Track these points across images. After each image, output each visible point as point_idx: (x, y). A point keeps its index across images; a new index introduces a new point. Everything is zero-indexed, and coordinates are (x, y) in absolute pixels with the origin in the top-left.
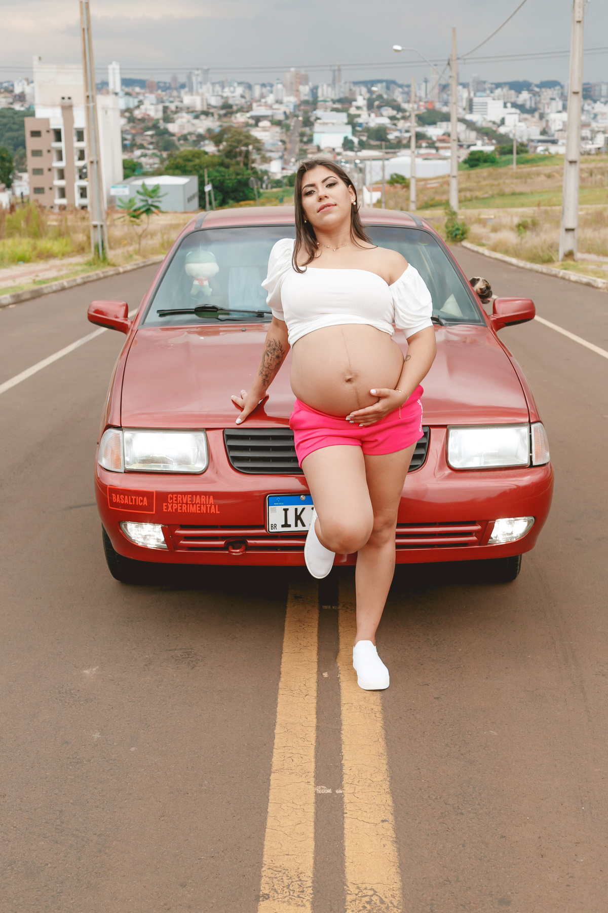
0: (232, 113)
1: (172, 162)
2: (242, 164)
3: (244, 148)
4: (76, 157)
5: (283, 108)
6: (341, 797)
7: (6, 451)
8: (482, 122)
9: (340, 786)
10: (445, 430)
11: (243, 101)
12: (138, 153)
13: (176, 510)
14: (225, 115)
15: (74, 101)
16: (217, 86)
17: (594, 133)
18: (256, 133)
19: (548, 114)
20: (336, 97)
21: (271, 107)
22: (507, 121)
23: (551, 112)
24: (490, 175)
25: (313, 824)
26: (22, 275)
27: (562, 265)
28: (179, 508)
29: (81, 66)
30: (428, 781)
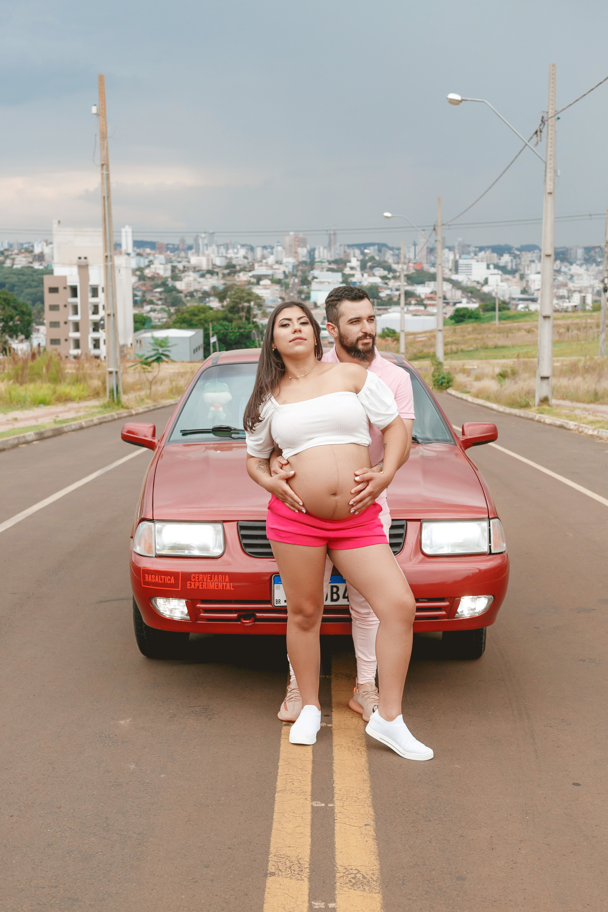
0: (235, 272)
1: (179, 316)
2: (244, 319)
3: (246, 304)
4: (90, 312)
5: (282, 268)
6: (333, 809)
7: (41, 558)
8: (467, 281)
9: (332, 801)
10: (419, 523)
11: (246, 261)
12: (147, 308)
13: (198, 586)
14: (229, 274)
15: (90, 261)
16: (222, 247)
17: (571, 292)
18: (257, 291)
19: (528, 275)
20: (333, 259)
21: (271, 267)
22: (490, 281)
23: (531, 273)
24: (474, 330)
25: (309, 827)
26: (43, 416)
27: (538, 410)
28: (200, 585)
29: (101, 229)
30: (403, 799)
